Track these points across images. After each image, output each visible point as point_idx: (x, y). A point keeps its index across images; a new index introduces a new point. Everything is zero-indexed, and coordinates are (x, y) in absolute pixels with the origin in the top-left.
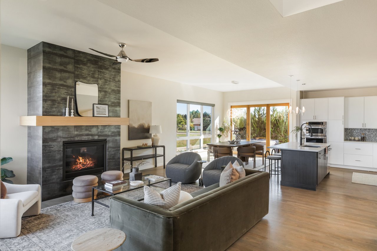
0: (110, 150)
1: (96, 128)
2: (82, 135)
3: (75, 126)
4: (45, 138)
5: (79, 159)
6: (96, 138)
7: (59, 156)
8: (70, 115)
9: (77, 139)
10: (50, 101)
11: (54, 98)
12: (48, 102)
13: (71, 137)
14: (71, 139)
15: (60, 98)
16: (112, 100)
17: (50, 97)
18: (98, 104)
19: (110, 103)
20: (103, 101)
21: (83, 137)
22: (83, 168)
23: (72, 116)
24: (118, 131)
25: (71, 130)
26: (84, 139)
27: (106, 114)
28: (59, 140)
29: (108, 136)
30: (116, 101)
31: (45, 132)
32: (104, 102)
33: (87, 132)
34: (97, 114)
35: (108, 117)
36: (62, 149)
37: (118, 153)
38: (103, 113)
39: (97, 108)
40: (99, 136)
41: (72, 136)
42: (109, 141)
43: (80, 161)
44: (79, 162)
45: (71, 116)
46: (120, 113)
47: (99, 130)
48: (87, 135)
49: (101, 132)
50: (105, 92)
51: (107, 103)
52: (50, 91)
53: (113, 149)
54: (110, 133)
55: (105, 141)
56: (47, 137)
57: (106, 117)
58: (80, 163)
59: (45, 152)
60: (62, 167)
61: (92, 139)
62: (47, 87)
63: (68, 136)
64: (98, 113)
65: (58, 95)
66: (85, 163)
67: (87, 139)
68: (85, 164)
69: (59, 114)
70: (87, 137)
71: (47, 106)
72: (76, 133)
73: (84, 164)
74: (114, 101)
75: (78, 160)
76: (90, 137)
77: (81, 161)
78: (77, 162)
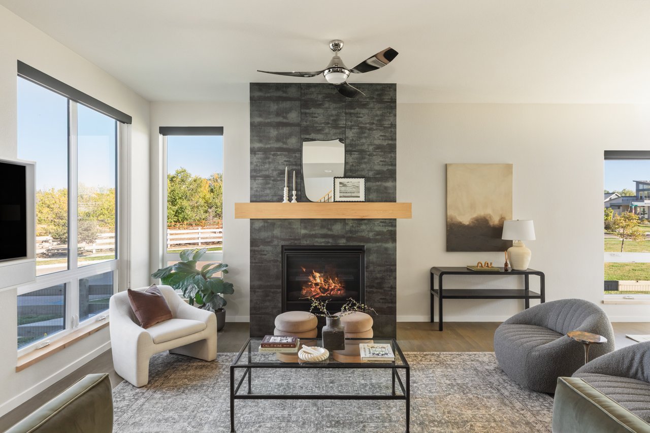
0: (371, 268)
1: (341, 223)
2: (315, 236)
3: (301, 219)
4: (253, 239)
5: (314, 277)
6: (342, 242)
7: (276, 270)
8: (290, 200)
9: (305, 243)
10: (261, 178)
11: (267, 173)
12: (258, 180)
13: (295, 239)
14: (296, 242)
15: (277, 172)
16: (377, 168)
17: (260, 171)
18: (345, 177)
19: (371, 174)
20: (357, 171)
21: (316, 239)
22: (323, 295)
23: (294, 201)
24: (392, 231)
25: (294, 226)
26: (317, 244)
27: (359, 197)
28: (275, 242)
29: (368, 240)
30: (385, 168)
31: (254, 229)
32: (359, 173)
33: (324, 231)
34: (340, 197)
35: (363, 202)
36: (280, 259)
37: (392, 278)
38: (353, 195)
39: (341, 185)
40: (348, 239)
41: (297, 237)
42: (369, 250)
43: (315, 280)
44: (315, 282)
45: (292, 202)
46: (395, 193)
47: (348, 228)
48: (325, 236)
49: (351, 231)
50: (362, 152)
51: (363, 173)
52: (261, 161)
53: (379, 268)
54: (371, 235)
55: (361, 250)
56: (257, 237)
57: (360, 202)
58: (317, 284)
59: (254, 261)
60: (281, 290)
61: (334, 245)
62: (257, 156)
63: (290, 238)
64: (342, 194)
65: (273, 167)
66: (325, 285)
67: (323, 244)
68: (326, 287)
69: (275, 198)
70: (323, 240)
71: (257, 186)
72: (303, 232)
73: (324, 289)
74: (381, 169)
75: (311, 278)
76: (330, 240)
77: (318, 280)
78: (311, 282)
